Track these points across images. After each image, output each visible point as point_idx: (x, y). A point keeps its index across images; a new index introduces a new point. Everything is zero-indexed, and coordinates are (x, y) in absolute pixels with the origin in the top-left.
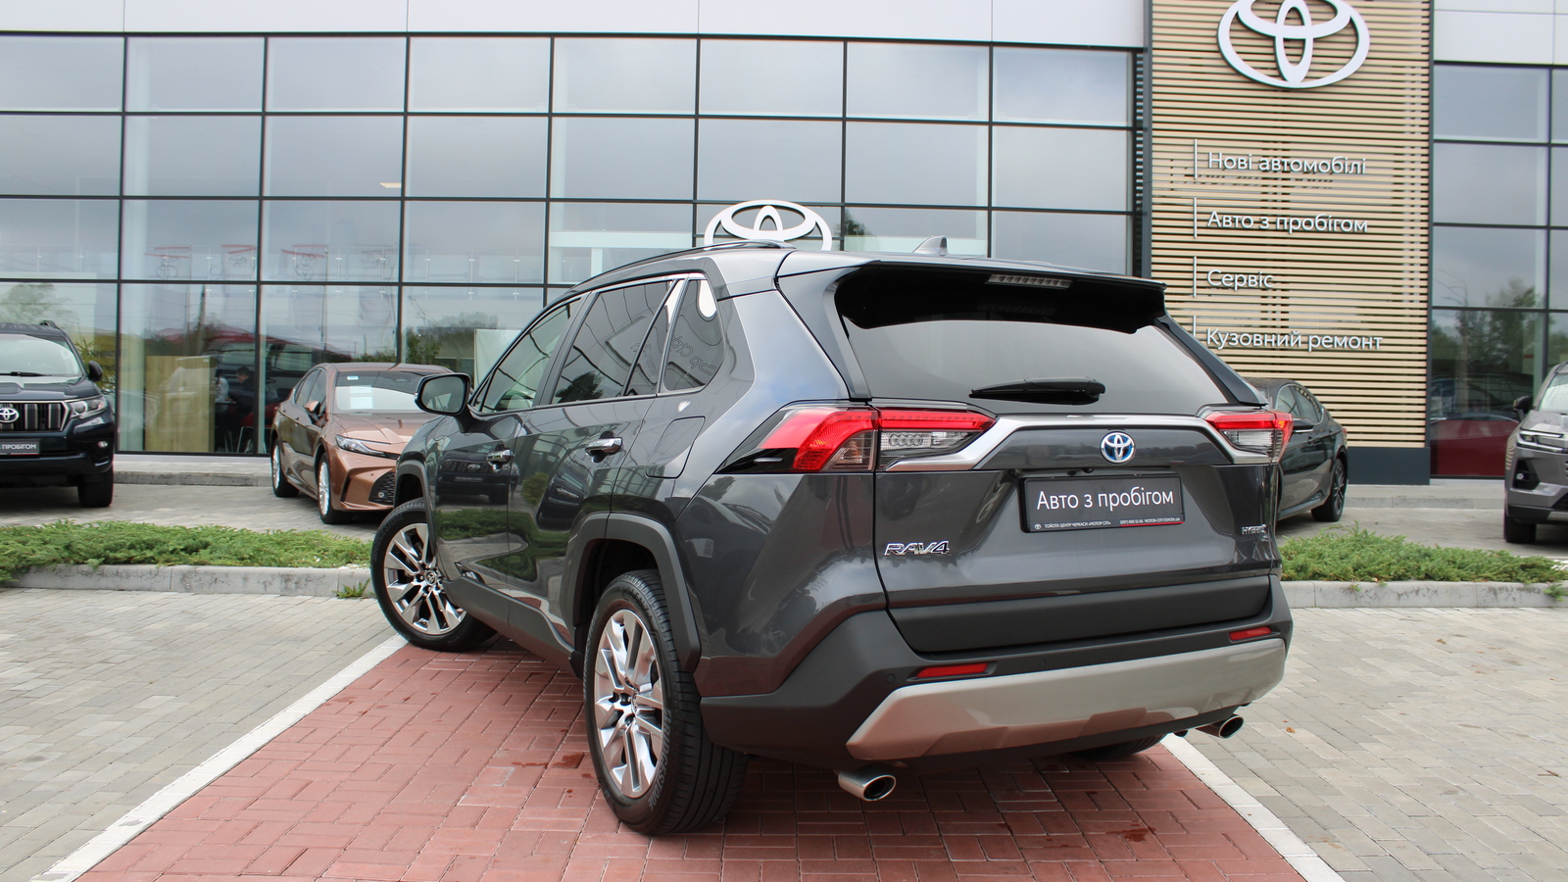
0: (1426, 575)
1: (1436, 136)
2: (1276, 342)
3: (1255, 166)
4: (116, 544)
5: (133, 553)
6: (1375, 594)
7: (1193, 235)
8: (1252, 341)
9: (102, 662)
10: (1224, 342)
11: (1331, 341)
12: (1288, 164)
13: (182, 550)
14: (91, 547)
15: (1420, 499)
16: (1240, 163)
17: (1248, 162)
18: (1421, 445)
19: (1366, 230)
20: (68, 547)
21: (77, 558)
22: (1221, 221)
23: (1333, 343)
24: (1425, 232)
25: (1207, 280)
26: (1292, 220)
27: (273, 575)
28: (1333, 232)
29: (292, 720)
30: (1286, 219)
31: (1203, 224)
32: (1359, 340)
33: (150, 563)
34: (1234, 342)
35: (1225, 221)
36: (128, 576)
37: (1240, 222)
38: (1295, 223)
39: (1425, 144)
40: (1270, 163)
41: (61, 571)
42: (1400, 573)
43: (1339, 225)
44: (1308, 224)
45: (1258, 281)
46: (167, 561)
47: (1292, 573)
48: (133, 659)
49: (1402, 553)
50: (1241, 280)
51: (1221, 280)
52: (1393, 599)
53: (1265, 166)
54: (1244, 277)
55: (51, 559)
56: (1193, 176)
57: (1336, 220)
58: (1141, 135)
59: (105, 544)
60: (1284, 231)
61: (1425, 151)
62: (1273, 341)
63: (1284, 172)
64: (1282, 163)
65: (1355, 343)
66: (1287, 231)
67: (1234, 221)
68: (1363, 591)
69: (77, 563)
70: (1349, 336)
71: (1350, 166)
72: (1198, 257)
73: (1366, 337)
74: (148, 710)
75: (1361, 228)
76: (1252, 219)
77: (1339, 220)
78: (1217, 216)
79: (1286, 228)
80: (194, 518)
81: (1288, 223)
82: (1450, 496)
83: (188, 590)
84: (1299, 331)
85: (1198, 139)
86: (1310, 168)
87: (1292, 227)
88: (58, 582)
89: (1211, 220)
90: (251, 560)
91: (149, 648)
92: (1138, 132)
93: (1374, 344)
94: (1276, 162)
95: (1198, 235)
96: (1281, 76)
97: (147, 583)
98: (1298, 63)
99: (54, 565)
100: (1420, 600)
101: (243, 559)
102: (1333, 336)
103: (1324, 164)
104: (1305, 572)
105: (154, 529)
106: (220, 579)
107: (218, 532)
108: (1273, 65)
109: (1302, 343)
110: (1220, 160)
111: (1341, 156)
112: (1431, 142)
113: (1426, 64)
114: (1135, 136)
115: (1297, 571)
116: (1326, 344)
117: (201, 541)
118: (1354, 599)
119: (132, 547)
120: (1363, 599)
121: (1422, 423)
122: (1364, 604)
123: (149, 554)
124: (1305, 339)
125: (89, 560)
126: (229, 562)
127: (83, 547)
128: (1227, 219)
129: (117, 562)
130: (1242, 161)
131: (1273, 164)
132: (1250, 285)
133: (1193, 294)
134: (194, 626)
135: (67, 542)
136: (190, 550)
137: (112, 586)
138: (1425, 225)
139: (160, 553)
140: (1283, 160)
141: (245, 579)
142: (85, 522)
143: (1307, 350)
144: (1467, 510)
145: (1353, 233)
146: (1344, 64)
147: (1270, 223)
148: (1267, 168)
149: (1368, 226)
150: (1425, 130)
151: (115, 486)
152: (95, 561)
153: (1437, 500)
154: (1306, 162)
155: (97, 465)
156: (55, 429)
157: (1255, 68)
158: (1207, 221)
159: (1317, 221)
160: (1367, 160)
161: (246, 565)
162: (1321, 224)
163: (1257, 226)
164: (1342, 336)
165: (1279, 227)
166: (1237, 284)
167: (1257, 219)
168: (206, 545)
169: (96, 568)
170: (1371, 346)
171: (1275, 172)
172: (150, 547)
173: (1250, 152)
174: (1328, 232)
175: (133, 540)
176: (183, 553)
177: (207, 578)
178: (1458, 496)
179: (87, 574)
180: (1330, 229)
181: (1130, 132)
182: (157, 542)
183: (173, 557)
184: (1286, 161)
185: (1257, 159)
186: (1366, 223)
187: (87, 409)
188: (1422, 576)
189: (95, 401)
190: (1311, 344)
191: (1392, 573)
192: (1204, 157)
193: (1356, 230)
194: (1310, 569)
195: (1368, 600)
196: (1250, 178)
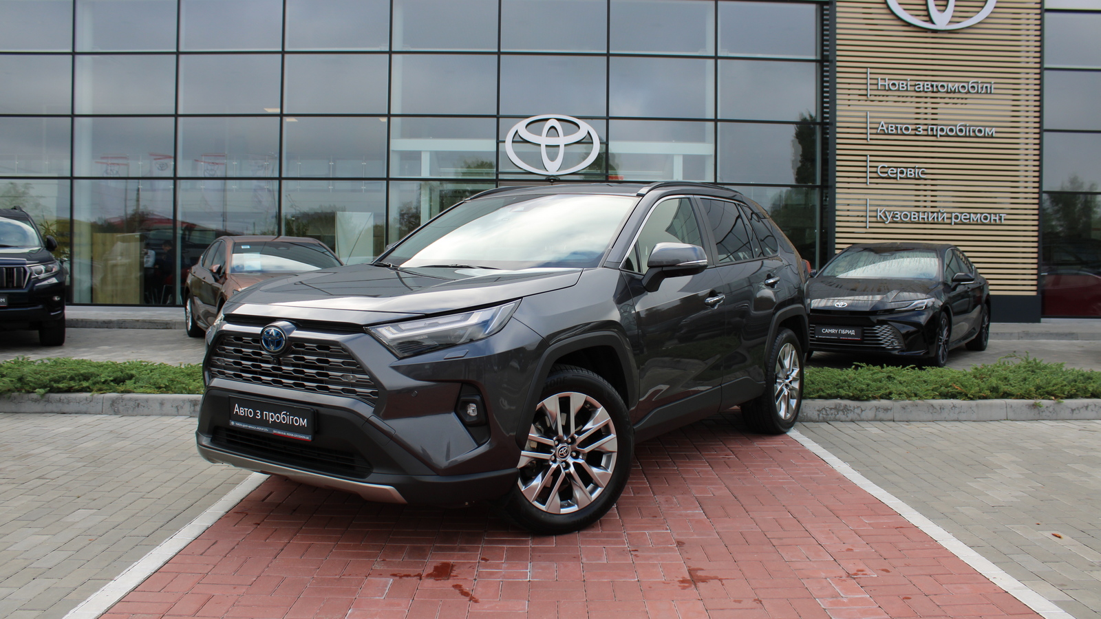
0: (1092, 394)
1: (1046, 66)
2: (928, 218)
3: (912, 88)
4: (59, 377)
5: (72, 384)
6: (1054, 409)
7: (866, 139)
8: (910, 218)
9: (39, 478)
10: (889, 218)
11: (968, 217)
12: (937, 87)
13: (112, 381)
14: (38, 379)
15: (1039, 334)
16: (901, 86)
17: (907, 85)
18: (1034, 293)
19: (994, 135)
20: (21, 379)
21: (27, 388)
22: (887, 129)
23: (969, 219)
24: (1037, 136)
25: (876, 172)
26: (939, 128)
27: (184, 401)
28: (970, 137)
29: (196, 533)
30: (935, 127)
31: (874, 131)
32: (988, 216)
33: (86, 391)
34: (897, 218)
35: (890, 129)
36: (69, 402)
37: (901, 129)
38: (942, 130)
39: (1038, 71)
40: (923, 86)
41: (15, 398)
42: (1072, 392)
43: (974, 131)
44: (951, 130)
45: (915, 173)
46: (100, 390)
47: (988, 393)
48: (65, 475)
49: (1071, 377)
50: (902, 172)
51: (887, 173)
52: (1067, 414)
53: (919, 88)
54: (905, 170)
55: (6, 389)
56: (866, 95)
57: (972, 128)
58: (827, 66)
59: (51, 376)
60: (933, 136)
61: (1038, 76)
62: (926, 217)
63: (933, 92)
64: (932, 86)
65: (986, 218)
66: (936, 136)
67: (896, 128)
68: (1044, 407)
69: (28, 392)
70: (982, 214)
71: (982, 88)
72: (870, 156)
73: (994, 214)
74: (73, 524)
75: (990, 134)
76: (910, 127)
77: (974, 128)
78: (884, 125)
79: (935, 133)
80: (126, 353)
81: (937, 130)
82: (1061, 331)
83: (116, 413)
84: (945, 210)
85: (871, 68)
86: (953, 89)
87: (939, 133)
88: (13, 407)
89: (880, 128)
90: (167, 389)
91: (80, 464)
92: (825, 64)
93: (1000, 219)
94: (927, 85)
95: (870, 139)
96: (931, 21)
97: (84, 408)
98: (944, 11)
99: (9, 394)
100: (1089, 414)
101: (160, 388)
102: (970, 213)
103: (963, 87)
104: (997, 392)
105: (91, 364)
106: (141, 404)
107: (141, 366)
108: (925, 13)
109: (947, 218)
110: (886, 84)
111: (975, 80)
112: (1042, 69)
113: (1038, 11)
114: (822, 66)
115: (991, 392)
116: (964, 219)
117: (127, 374)
118: (1038, 415)
119: (72, 379)
120: (1044, 414)
121: (1035, 277)
122: (1046, 418)
123: (85, 384)
124: (949, 215)
125: (37, 390)
126: (149, 391)
127: (33, 380)
128: (892, 127)
129: (60, 391)
130: (902, 84)
131: (926, 87)
132: (909, 176)
133: (866, 183)
134: (120, 444)
135: (19, 374)
136: (118, 381)
137: (55, 410)
138: (1037, 131)
139: (95, 384)
140: (933, 83)
141: (162, 403)
142: (38, 359)
143: (951, 224)
144: (1074, 341)
145: (984, 137)
146: (978, 12)
147: (924, 130)
148: (921, 89)
149: (996, 132)
150: (1038, 60)
151: (67, 330)
152: (42, 391)
153: (1051, 334)
154: (950, 85)
155: (52, 314)
156: (19, 287)
157: (912, 15)
158: (877, 128)
159: (958, 128)
160: (994, 83)
161: (162, 393)
162: (961, 131)
163: (913, 132)
164: (977, 214)
165: (930, 133)
166: (899, 175)
167: (914, 127)
168: (131, 377)
169: (43, 395)
170: (998, 221)
171: (926, 92)
172: (86, 377)
173: (909, 78)
174: (966, 136)
175: (72, 373)
176: (112, 384)
177: (132, 404)
178: (1067, 331)
179: (36, 401)
180: (968, 134)
181: (818, 64)
182: (92, 375)
183: (105, 387)
184: (935, 84)
185: (913, 83)
186: (994, 130)
187: (44, 271)
188: (1089, 395)
189: (50, 265)
190: (953, 220)
191: (1066, 393)
192: (875, 82)
193: (986, 135)
194: (1001, 390)
195: (1048, 414)
196: (907, 97)
